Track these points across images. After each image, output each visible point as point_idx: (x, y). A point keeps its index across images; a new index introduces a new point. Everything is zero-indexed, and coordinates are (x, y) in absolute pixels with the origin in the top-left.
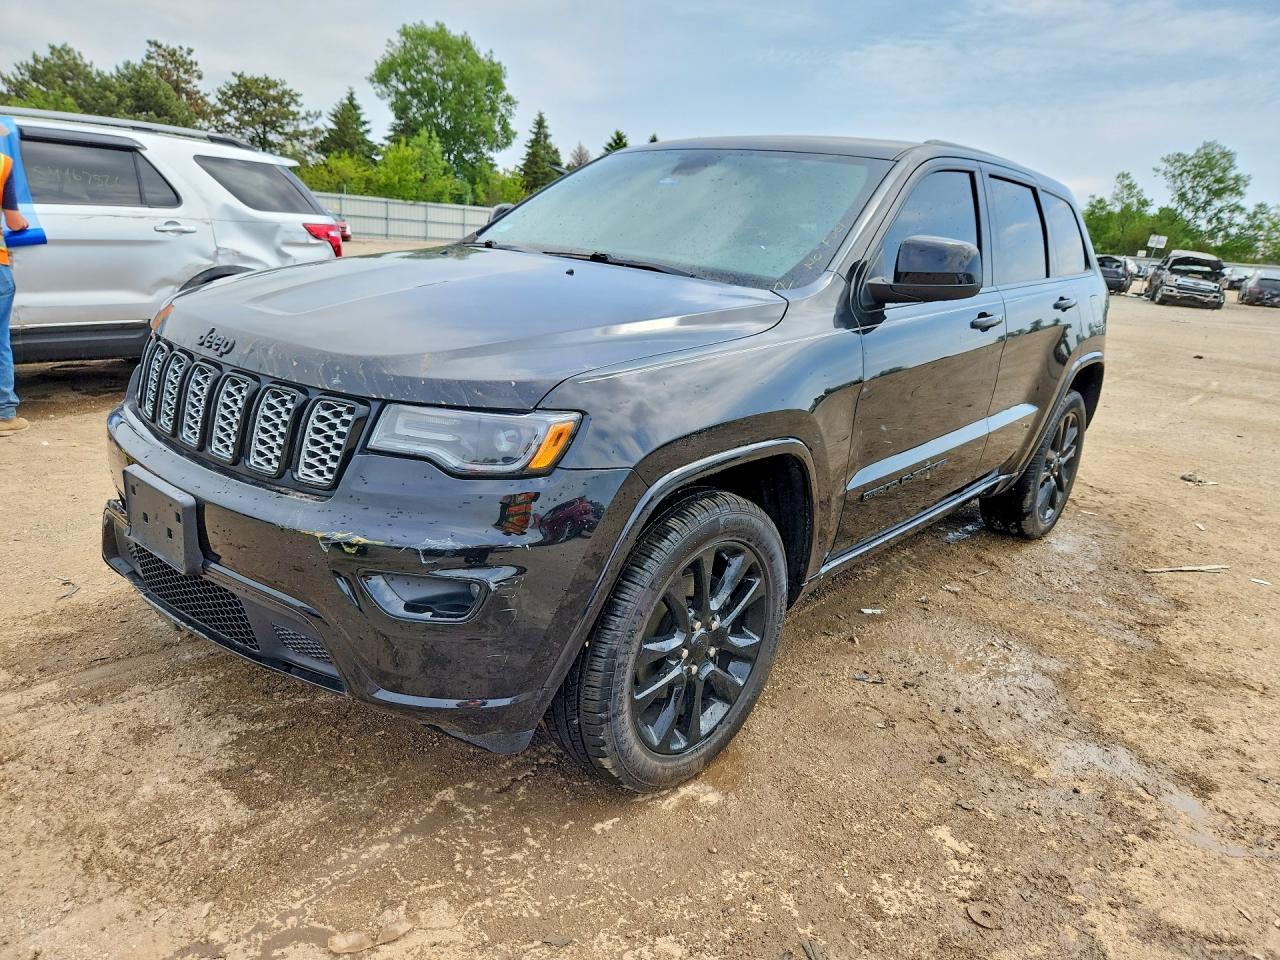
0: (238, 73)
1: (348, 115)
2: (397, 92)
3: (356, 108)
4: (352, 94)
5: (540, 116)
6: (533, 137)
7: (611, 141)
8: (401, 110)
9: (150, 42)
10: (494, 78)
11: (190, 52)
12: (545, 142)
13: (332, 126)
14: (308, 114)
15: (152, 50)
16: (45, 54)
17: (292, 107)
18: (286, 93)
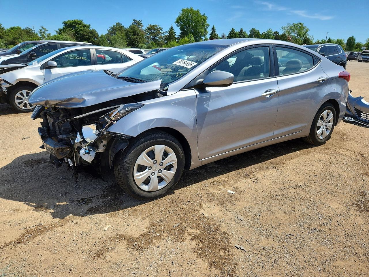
0: (150, 24)
1: (171, 32)
2: (181, 25)
3: (173, 29)
4: (172, 26)
5: (214, 27)
6: (212, 32)
8: (182, 29)
9: (133, 20)
10: (204, 20)
11: (141, 21)
12: (215, 33)
13: (168, 34)
14: (164, 32)
15: (134, 21)
16: (115, 25)
17: (161, 31)
18: (159, 28)
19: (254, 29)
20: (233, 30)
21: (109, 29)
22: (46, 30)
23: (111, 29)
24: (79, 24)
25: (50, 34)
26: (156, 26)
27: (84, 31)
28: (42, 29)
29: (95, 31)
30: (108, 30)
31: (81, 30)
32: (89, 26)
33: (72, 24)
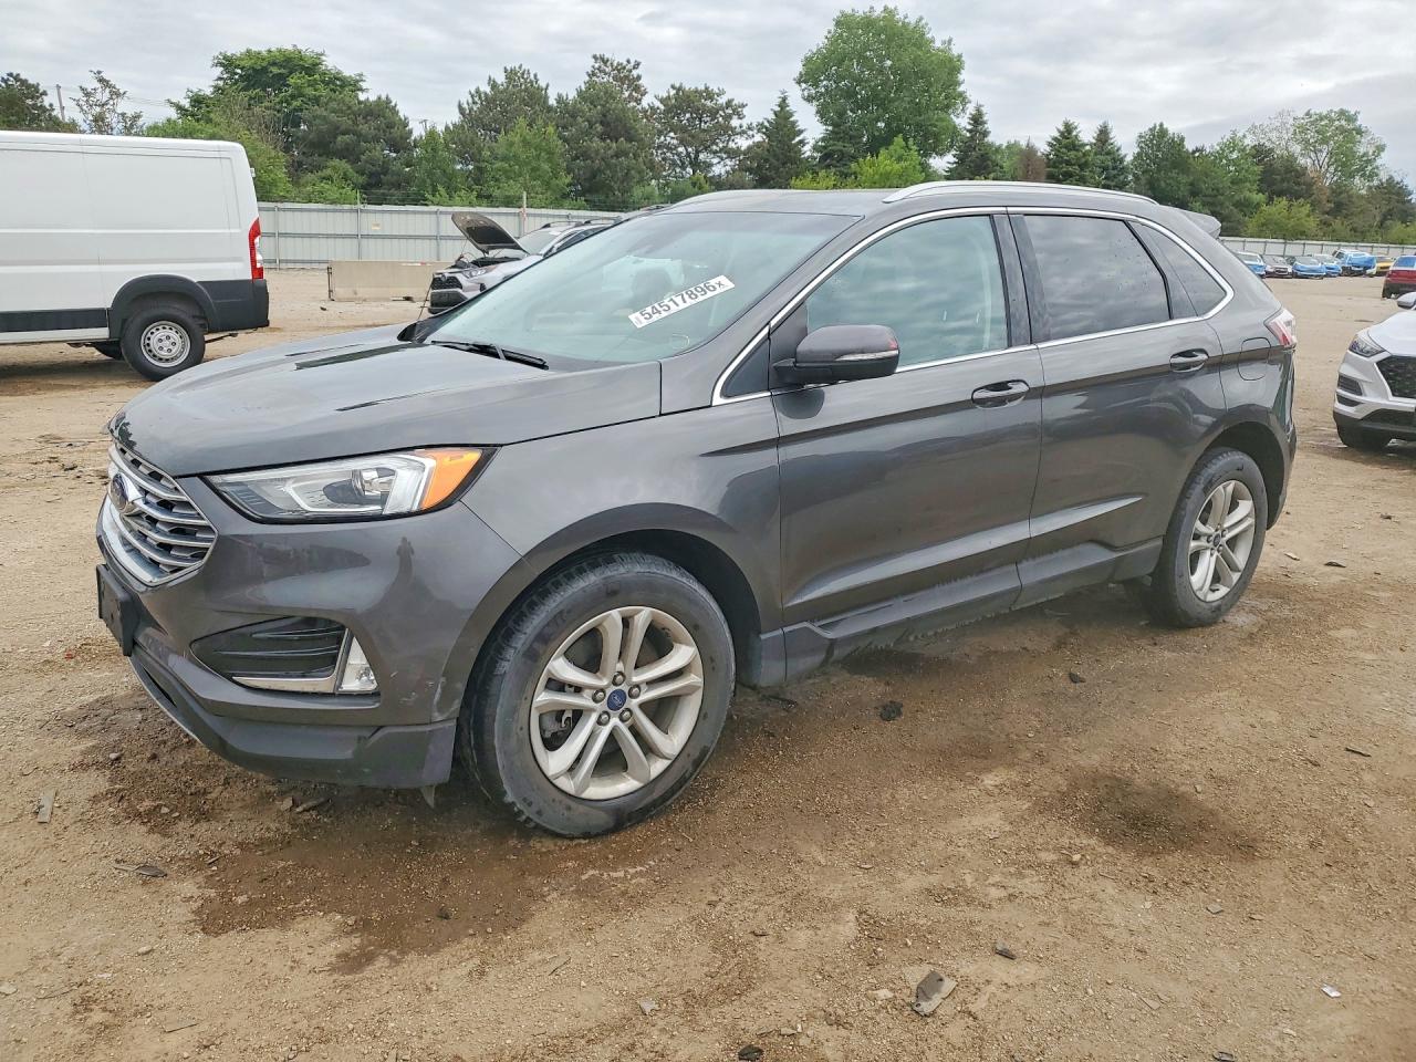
0: (677, 85)
1: (781, 127)
2: (826, 93)
3: (790, 115)
4: (784, 99)
6: (969, 135)
7: (1057, 134)
8: (829, 115)
9: (595, 57)
11: (637, 65)
14: (748, 129)
15: (597, 66)
16: (501, 79)
17: (735, 122)
18: (729, 104)
19: (1163, 132)
20: (1068, 129)
21: (465, 99)
22: (116, 94)
23: (474, 103)
24: (303, 68)
25: (137, 117)
26: (710, 95)
27: (333, 105)
28: (98, 85)
29: (394, 111)
30: (460, 106)
31: (316, 101)
32: (354, 85)
33: (264, 70)
